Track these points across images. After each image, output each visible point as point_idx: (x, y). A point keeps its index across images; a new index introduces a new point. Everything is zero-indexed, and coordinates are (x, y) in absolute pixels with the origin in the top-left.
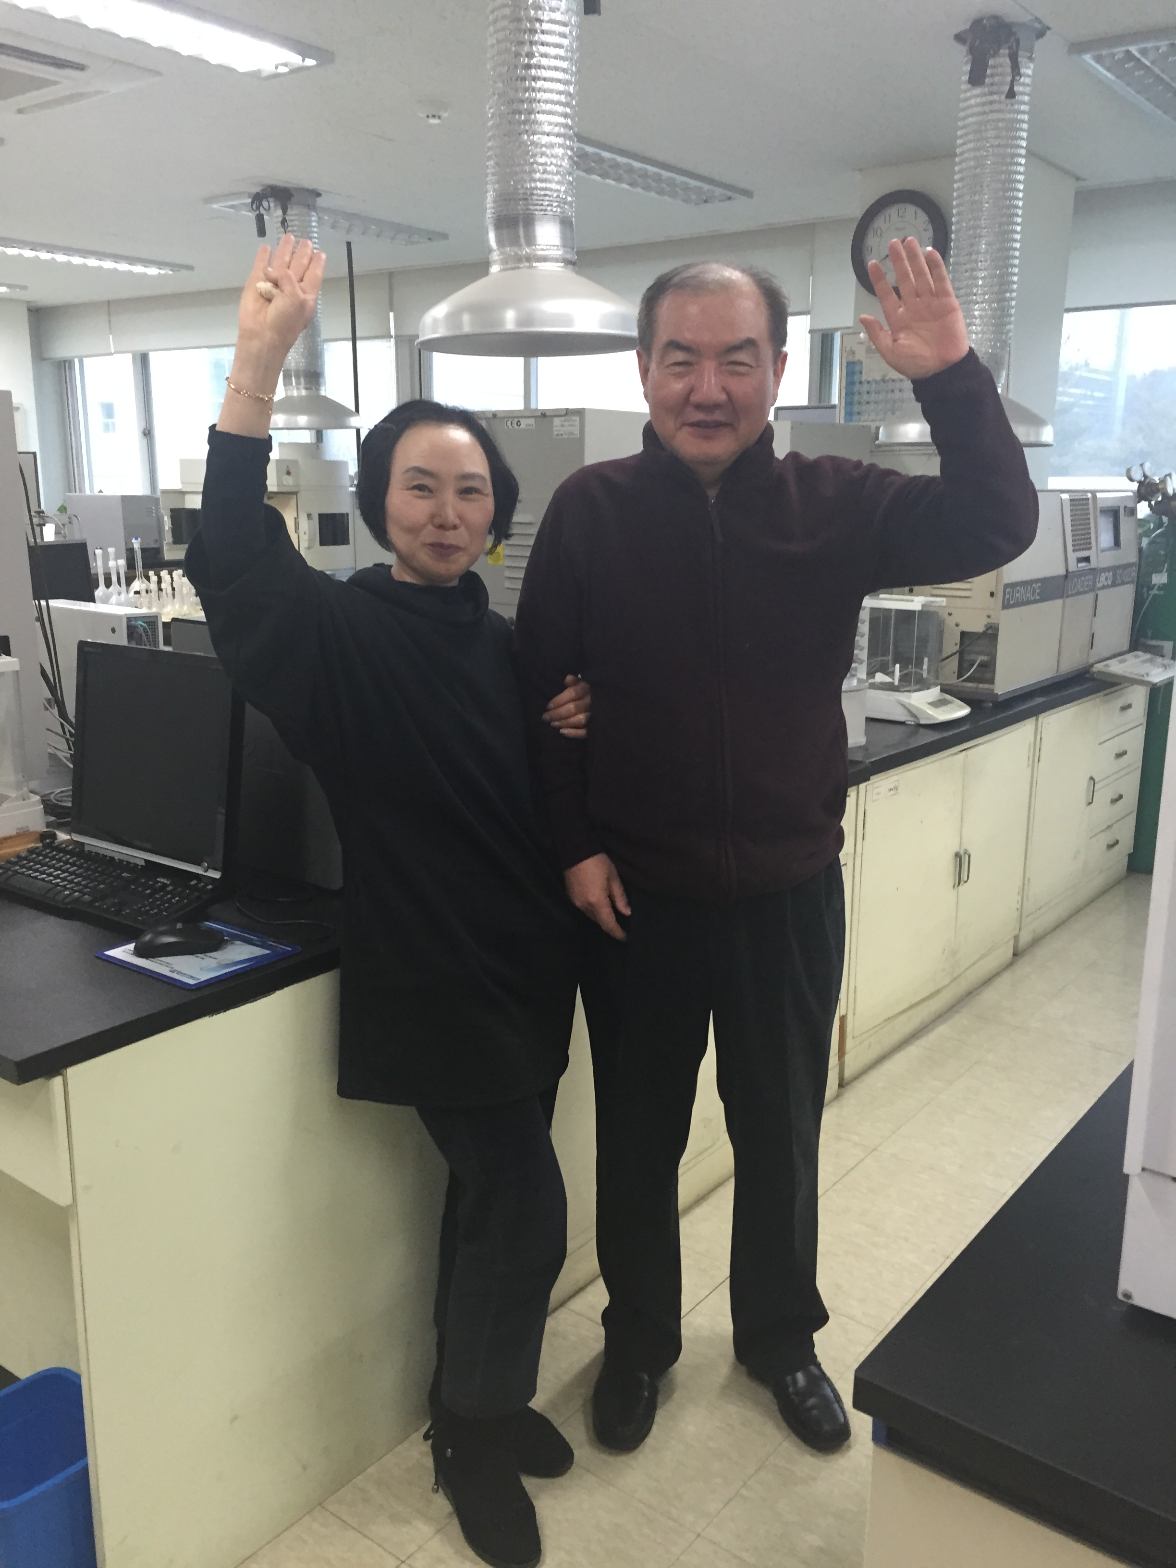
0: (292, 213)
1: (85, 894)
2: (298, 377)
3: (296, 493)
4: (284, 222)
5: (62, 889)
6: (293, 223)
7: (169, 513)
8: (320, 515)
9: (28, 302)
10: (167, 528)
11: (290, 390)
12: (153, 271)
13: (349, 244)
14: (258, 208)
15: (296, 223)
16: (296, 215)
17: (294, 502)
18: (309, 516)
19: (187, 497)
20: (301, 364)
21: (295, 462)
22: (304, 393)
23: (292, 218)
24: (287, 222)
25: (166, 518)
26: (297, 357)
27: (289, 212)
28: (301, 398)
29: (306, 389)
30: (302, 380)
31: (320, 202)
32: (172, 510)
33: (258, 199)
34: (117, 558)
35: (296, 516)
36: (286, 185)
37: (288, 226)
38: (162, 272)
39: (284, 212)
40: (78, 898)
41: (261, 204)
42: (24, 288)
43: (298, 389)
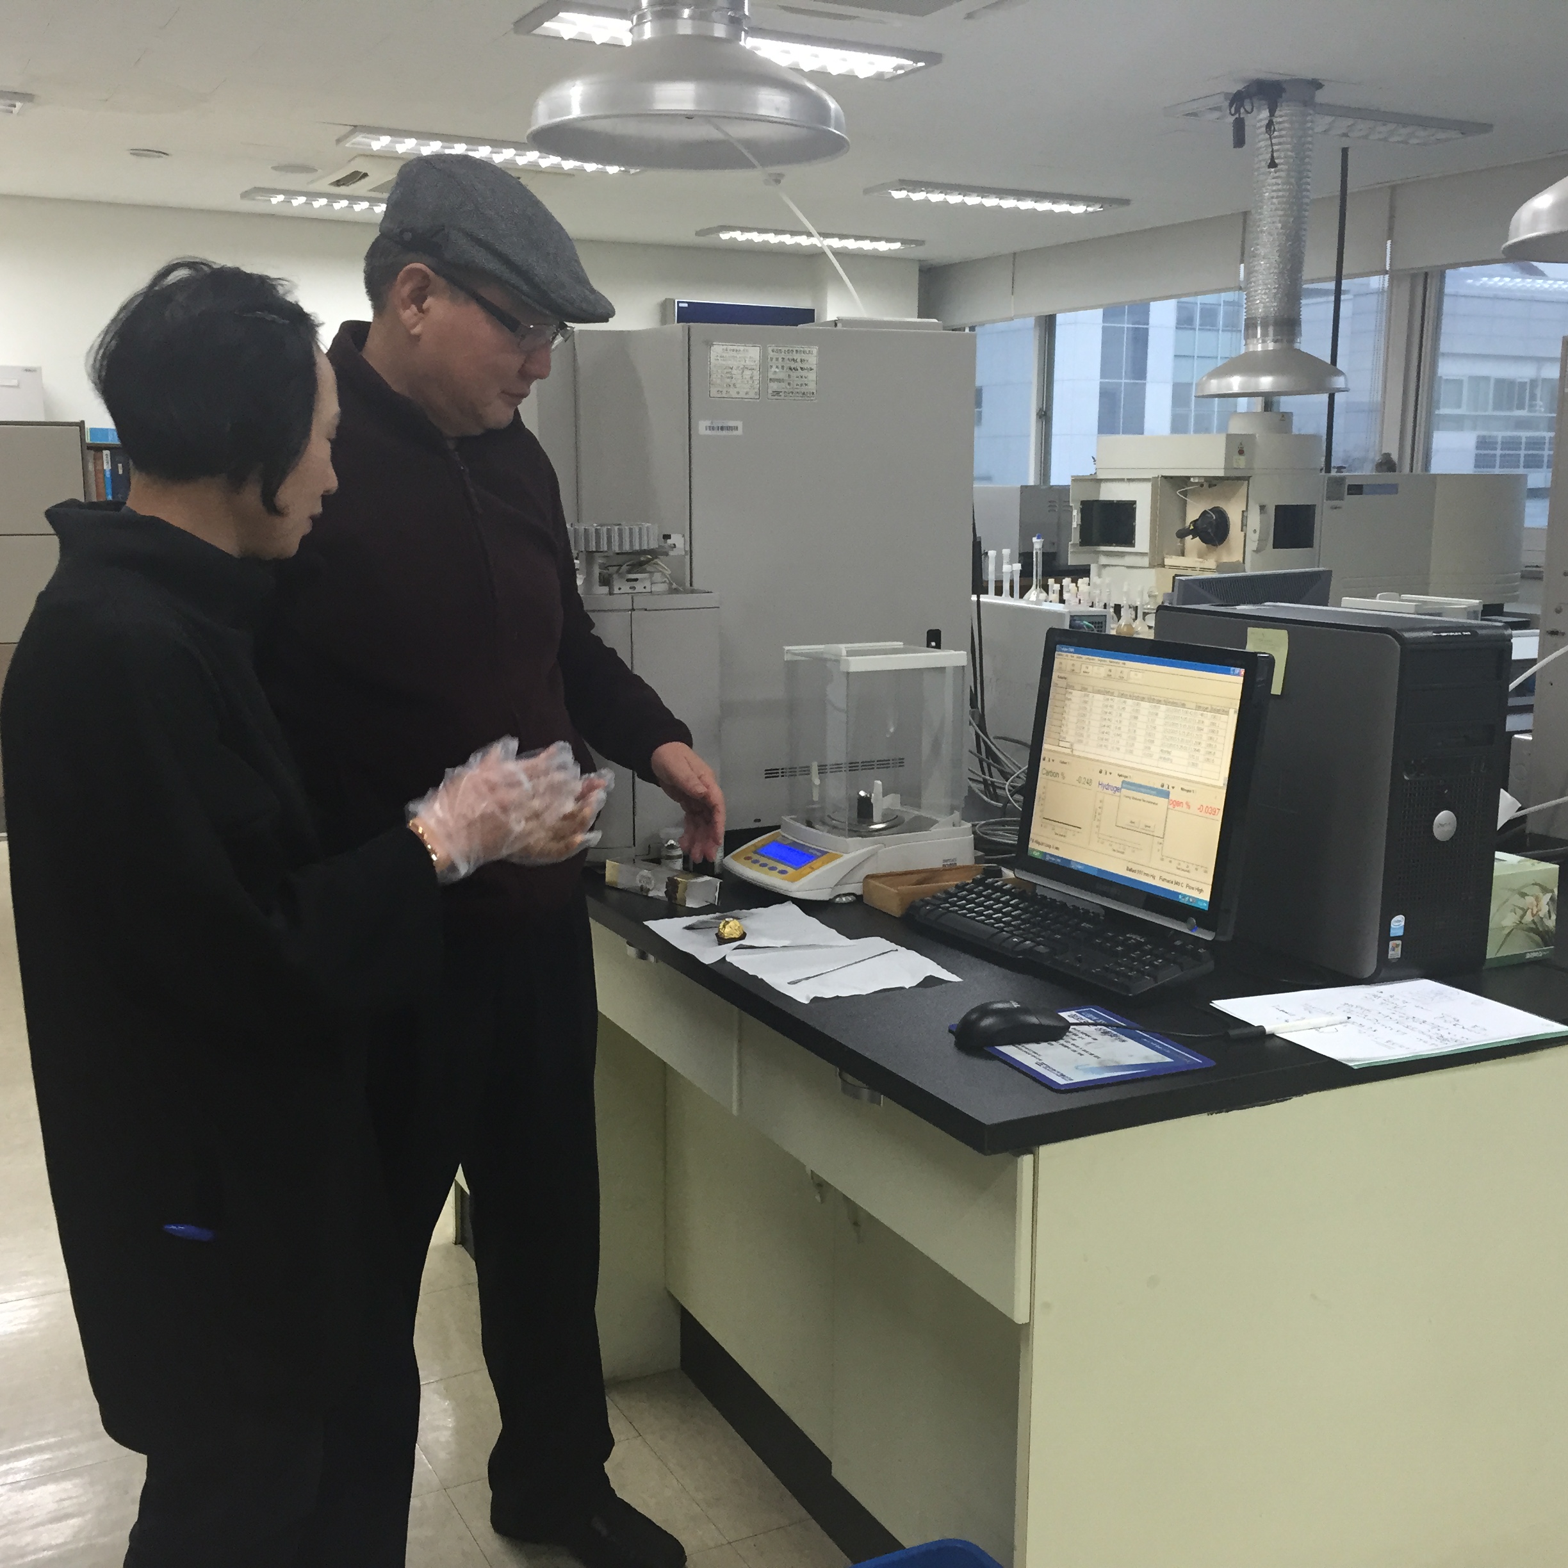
0: (1281, 113)
1: (1039, 944)
2: (1265, 327)
3: (1247, 479)
4: (1270, 126)
5: (1009, 935)
6: (1281, 126)
7: (1079, 506)
8: (1277, 507)
9: (920, 261)
10: (1074, 525)
11: (1254, 344)
12: (1079, 209)
13: (1345, 151)
14: (1237, 111)
15: (1286, 125)
16: (1286, 115)
17: (1243, 490)
18: (1262, 508)
19: (1103, 485)
20: (1272, 309)
21: (1251, 437)
22: (1271, 346)
23: (1280, 120)
24: (1274, 125)
25: (1075, 513)
26: (1267, 300)
27: (1277, 113)
28: (1265, 352)
29: (1275, 341)
30: (1271, 330)
31: (1321, 97)
32: (1083, 503)
33: (1237, 100)
34: (1011, 563)
35: (1245, 509)
36: (1276, 77)
37: (1274, 130)
38: (1090, 209)
39: (1272, 114)
40: (1031, 949)
41: (1242, 105)
42: (919, 243)
43: (1264, 342)
